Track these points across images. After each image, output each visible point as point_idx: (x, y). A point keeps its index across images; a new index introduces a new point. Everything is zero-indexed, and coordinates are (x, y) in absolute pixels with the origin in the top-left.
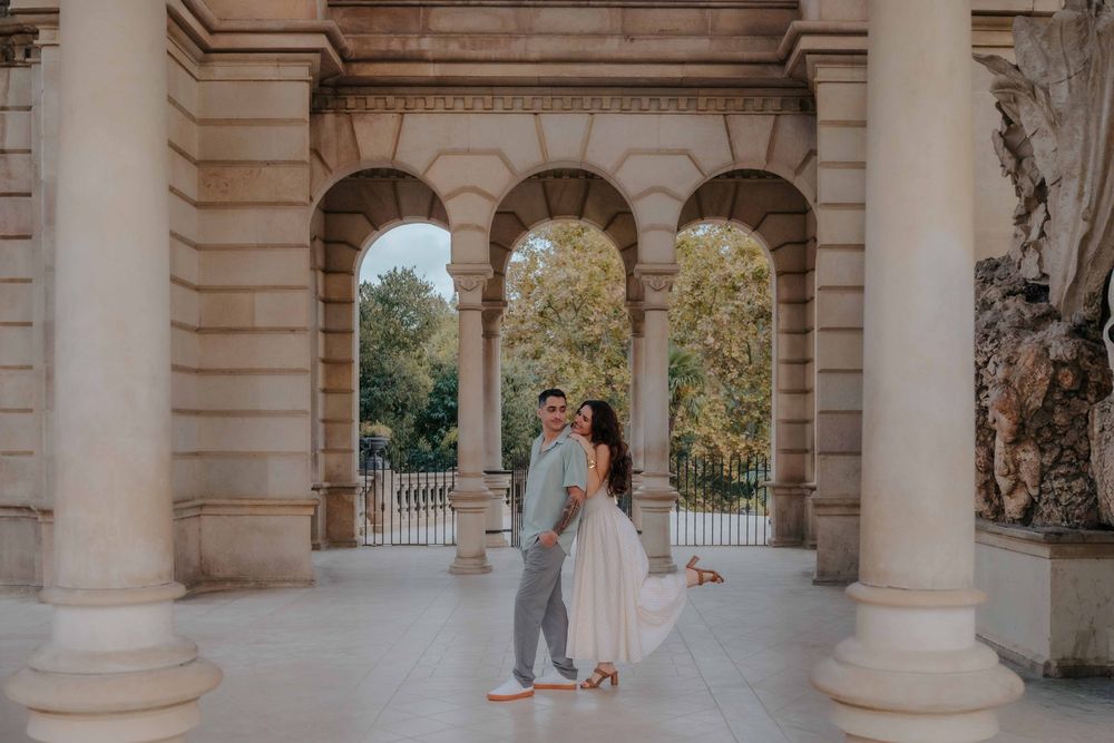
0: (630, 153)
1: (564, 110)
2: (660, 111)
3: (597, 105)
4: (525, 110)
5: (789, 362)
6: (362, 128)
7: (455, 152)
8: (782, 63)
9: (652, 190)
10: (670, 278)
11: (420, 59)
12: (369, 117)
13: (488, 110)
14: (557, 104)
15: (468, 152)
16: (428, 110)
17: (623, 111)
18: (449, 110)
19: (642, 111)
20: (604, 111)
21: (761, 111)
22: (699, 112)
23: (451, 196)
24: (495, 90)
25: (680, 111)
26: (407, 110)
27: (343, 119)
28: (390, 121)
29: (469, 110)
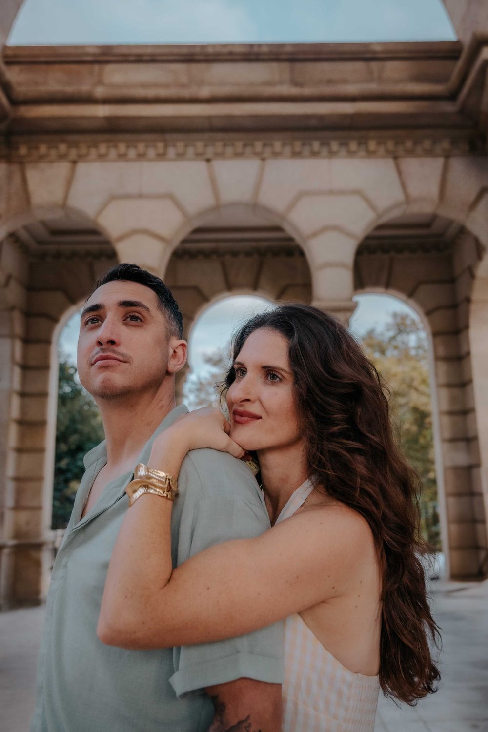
0: (301, 195)
1: (237, 155)
2: (332, 154)
3: (268, 151)
4: (198, 155)
5: (451, 413)
6: (34, 176)
7: (128, 197)
8: (452, 96)
9: (325, 229)
10: (348, 314)
11: (89, 100)
12: (42, 165)
13: (161, 156)
14: (229, 150)
15: (140, 196)
16: (102, 157)
17: (296, 155)
18: (122, 157)
19: (314, 154)
20: (276, 155)
21: (430, 153)
22: (370, 154)
23: (121, 238)
24: (168, 136)
25: (351, 154)
26: (81, 157)
27: (15, 168)
28: (62, 168)
29: (141, 156)
